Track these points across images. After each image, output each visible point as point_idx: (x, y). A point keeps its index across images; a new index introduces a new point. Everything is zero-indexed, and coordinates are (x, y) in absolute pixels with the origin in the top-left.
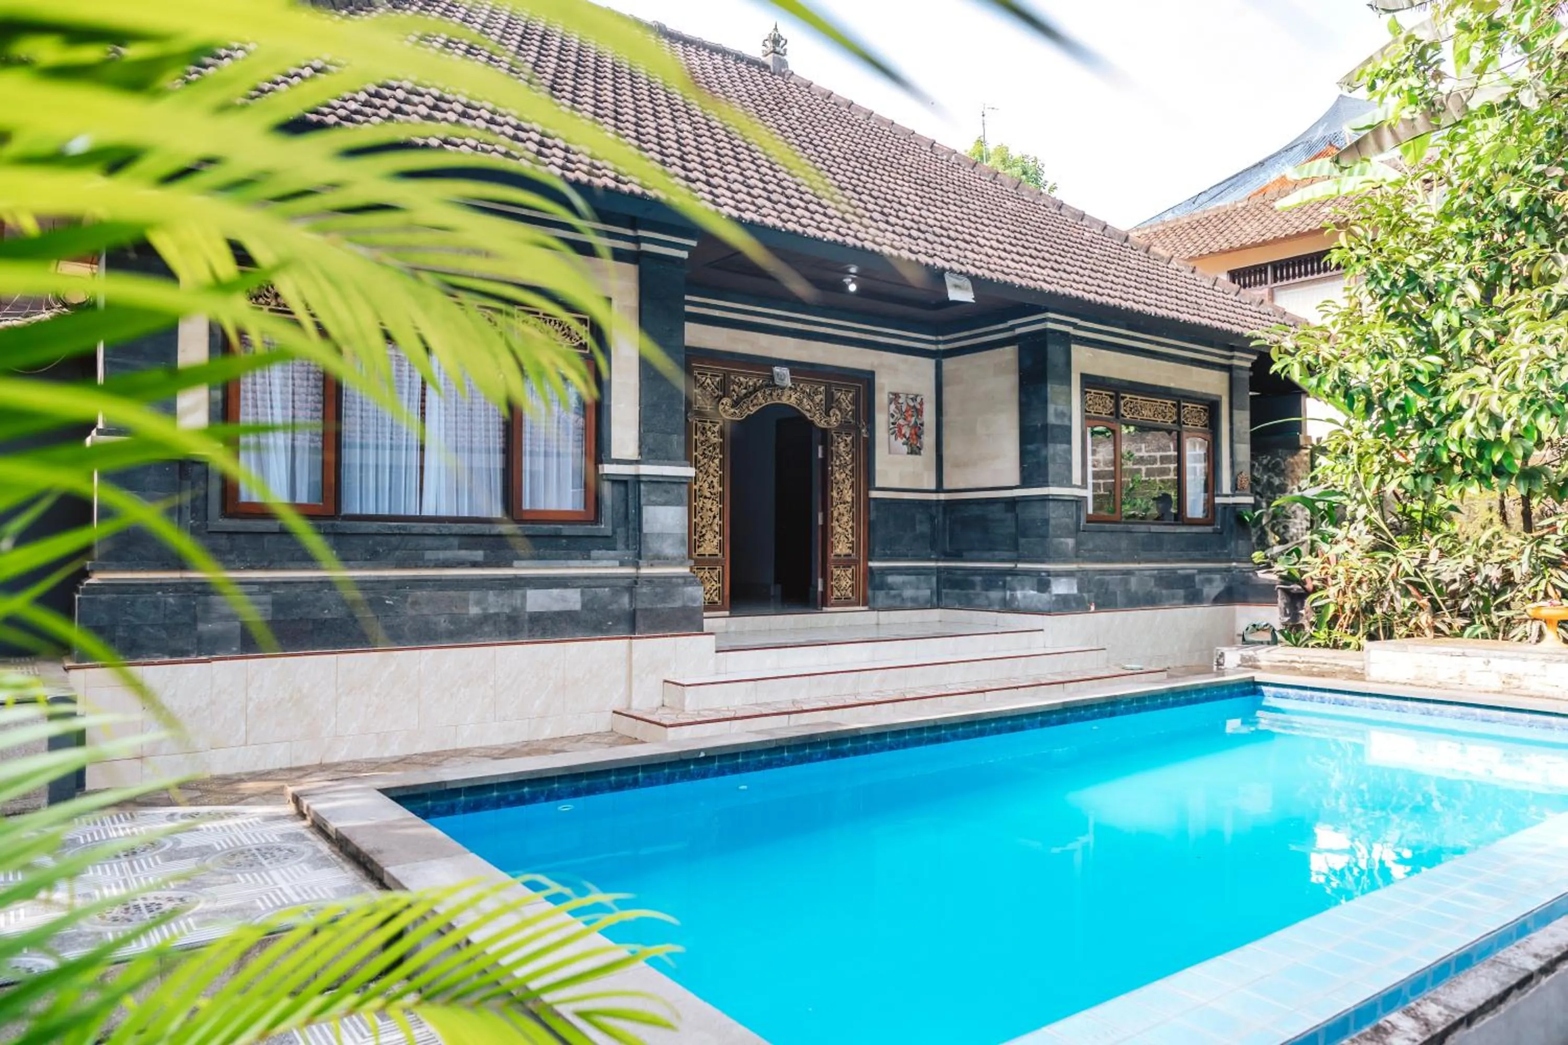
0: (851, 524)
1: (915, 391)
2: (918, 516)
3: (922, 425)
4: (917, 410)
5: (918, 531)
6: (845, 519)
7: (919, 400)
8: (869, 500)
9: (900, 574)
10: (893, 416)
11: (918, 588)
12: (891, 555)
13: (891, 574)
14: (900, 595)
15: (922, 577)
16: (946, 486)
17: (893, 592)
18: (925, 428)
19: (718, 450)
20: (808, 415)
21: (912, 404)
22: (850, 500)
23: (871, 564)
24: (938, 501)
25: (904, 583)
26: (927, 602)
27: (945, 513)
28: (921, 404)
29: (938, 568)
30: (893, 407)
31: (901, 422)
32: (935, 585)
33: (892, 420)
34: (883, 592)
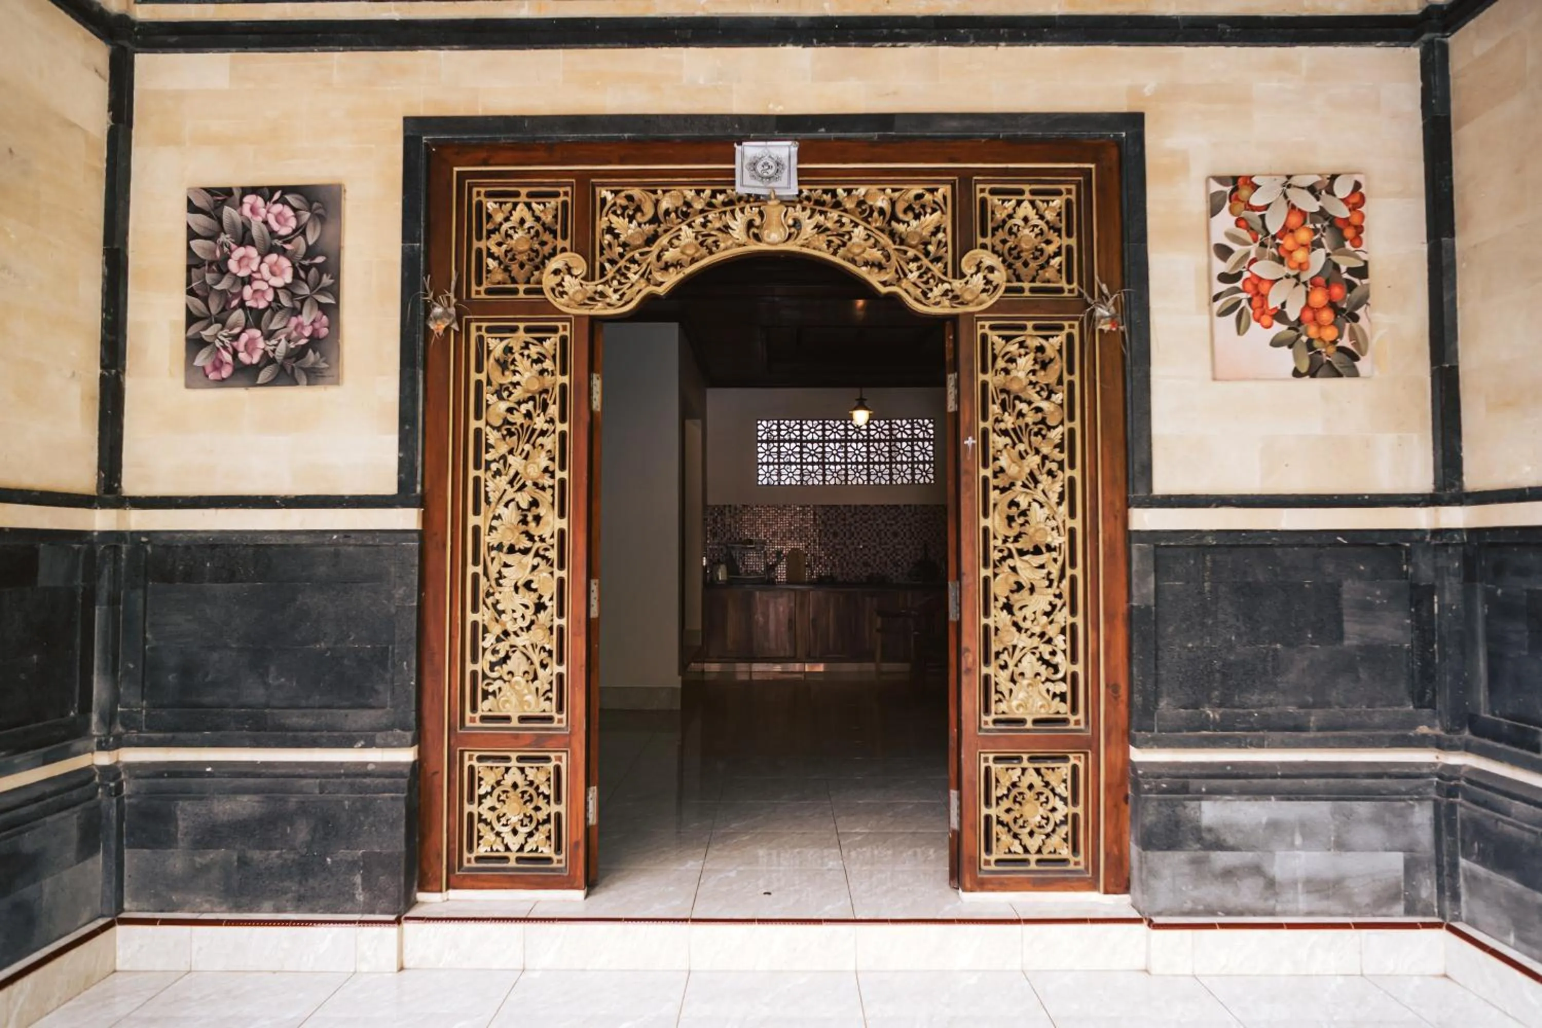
0: (1062, 617)
1: (1328, 164)
2: (1351, 589)
3: (1362, 272)
4: (1332, 222)
5: (1350, 641)
6: (1040, 601)
7: (1343, 189)
8: (1131, 536)
9: (1262, 794)
10: (1223, 252)
11: (1341, 846)
12: (1225, 725)
13: (1212, 793)
14: (1256, 870)
15: (1363, 808)
16: (1472, 480)
17: (1222, 859)
18: (1376, 282)
19: (554, 410)
20: (874, 278)
21: (1310, 205)
22: (1060, 540)
23: (1137, 755)
24: (1437, 533)
25: (1274, 826)
26: (1389, 897)
27: (1469, 575)
28: (1356, 199)
29: (1447, 774)
30: (1225, 220)
31: (1265, 269)
32: (1425, 837)
33: (1221, 267)
34: (1178, 857)
